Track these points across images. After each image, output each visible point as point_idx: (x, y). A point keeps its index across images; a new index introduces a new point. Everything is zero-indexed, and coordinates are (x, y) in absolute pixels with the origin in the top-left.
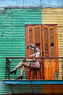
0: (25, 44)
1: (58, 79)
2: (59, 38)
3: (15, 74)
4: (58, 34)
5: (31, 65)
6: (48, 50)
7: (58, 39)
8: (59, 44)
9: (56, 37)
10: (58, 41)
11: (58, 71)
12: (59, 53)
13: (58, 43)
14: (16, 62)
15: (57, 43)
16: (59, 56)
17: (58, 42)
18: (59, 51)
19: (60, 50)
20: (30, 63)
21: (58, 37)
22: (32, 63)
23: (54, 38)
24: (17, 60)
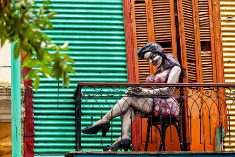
0: (123, 43)
1: (226, 150)
2: (224, 26)
3: (104, 135)
4: (222, 13)
5: (157, 108)
6: (195, 62)
7: (223, 29)
8: (224, 44)
9: (217, 23)
10: (223, 34)
11: (223, 125)
12: (226, 70)
13: (221, 42)
14: (111, 98)
15: (218, 42)
16: (226, 81)
17: (224, 39)
18: (225, 65)
19: (229, 62)
20: (151, 99)
21: (222, 23)
22: (158, 100)
23: (211, 26)
24: (112, 90)
